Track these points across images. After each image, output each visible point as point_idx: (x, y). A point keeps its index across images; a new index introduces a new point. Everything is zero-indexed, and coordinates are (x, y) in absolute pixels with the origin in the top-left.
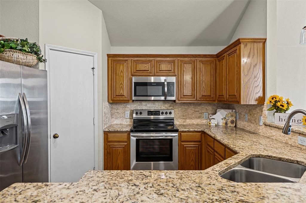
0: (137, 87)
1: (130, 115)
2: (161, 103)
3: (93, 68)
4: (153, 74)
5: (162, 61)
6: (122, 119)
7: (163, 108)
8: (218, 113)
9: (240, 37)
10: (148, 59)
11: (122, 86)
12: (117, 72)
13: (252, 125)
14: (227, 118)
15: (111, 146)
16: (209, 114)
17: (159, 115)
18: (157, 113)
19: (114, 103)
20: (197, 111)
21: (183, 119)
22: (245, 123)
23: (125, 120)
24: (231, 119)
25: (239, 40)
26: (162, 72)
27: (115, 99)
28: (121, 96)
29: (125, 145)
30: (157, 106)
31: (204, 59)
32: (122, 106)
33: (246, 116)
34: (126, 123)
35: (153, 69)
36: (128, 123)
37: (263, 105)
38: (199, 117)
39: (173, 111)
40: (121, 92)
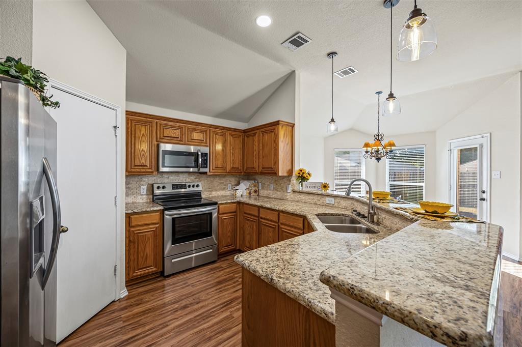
0: (165, 156)
1: (147, 190)
2: (186, 175)
3: (115, 127)
4: (184, 142)
5: (194, 129)
6: (135, 195)
7: (188, 180)
8: (242, 185)
9: (280, 120)
10: (178, 124)
11: (144, 154)
12: (137, 135)
13: (279, 193)
14: (250, 188)
15: (135, 232)
16: (232, 186)
17: (186, 188)
18: (183, 186)
19: (130, 175)
20: (222, 183)
21: (209, 191)
22: (270, 191)
23: (139, 197)
24: (254, 189)
25: (279, 121)
26: (193, 141)
27: (133, 170)
28: (142, 166)
29: (156, 228)
30: (181, 179)
31: (233, 133)
32: (136, 179)
33: (272, 185)
34: (141, 201)
35: (184, 136)
36: (145, 200)
37: (292, 176)
38: (224, 189)
39: (200, 184)
40: (143, 161)
